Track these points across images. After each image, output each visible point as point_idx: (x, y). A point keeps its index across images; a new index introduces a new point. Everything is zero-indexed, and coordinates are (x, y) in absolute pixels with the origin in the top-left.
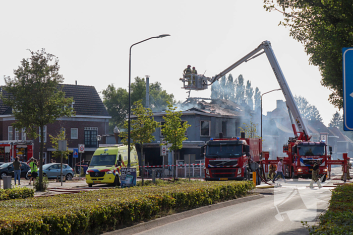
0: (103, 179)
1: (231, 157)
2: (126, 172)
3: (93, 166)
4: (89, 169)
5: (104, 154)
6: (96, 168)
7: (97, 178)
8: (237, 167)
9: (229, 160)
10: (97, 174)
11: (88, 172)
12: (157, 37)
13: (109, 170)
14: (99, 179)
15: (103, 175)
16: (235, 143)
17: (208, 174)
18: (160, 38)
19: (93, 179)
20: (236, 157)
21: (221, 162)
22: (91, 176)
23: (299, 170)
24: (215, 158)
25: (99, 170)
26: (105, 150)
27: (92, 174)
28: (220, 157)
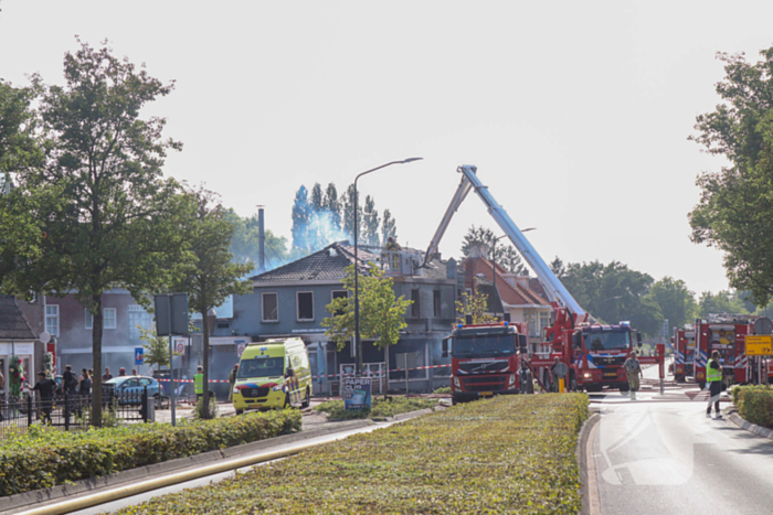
0: (265, 400)
1: (496, 356)
2: (353, 386)
3: (244, 378)
4: (238, 383)
5: (262, 357)
6: (250, 381)
7: (256, 399)
8: (508, 373)
9: (494, 361)
10: (255, 392)
11: (238, 388)
12: (402, 162)
13: (275, 384)
14: (259, 401)
15: (266, 394)
16: (502, 332)
17: (459, 385)
18: (406, 164)
19: (247, 402)
20: (505, 356)
21: (480, 364)
22: (244, 395)
23: (587, 375)
24: (470, 357)
25: (259, 385)
26: (262, 349)
27: (246, 391)
28: (478, 357)
